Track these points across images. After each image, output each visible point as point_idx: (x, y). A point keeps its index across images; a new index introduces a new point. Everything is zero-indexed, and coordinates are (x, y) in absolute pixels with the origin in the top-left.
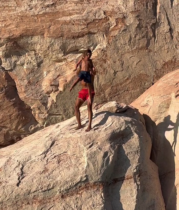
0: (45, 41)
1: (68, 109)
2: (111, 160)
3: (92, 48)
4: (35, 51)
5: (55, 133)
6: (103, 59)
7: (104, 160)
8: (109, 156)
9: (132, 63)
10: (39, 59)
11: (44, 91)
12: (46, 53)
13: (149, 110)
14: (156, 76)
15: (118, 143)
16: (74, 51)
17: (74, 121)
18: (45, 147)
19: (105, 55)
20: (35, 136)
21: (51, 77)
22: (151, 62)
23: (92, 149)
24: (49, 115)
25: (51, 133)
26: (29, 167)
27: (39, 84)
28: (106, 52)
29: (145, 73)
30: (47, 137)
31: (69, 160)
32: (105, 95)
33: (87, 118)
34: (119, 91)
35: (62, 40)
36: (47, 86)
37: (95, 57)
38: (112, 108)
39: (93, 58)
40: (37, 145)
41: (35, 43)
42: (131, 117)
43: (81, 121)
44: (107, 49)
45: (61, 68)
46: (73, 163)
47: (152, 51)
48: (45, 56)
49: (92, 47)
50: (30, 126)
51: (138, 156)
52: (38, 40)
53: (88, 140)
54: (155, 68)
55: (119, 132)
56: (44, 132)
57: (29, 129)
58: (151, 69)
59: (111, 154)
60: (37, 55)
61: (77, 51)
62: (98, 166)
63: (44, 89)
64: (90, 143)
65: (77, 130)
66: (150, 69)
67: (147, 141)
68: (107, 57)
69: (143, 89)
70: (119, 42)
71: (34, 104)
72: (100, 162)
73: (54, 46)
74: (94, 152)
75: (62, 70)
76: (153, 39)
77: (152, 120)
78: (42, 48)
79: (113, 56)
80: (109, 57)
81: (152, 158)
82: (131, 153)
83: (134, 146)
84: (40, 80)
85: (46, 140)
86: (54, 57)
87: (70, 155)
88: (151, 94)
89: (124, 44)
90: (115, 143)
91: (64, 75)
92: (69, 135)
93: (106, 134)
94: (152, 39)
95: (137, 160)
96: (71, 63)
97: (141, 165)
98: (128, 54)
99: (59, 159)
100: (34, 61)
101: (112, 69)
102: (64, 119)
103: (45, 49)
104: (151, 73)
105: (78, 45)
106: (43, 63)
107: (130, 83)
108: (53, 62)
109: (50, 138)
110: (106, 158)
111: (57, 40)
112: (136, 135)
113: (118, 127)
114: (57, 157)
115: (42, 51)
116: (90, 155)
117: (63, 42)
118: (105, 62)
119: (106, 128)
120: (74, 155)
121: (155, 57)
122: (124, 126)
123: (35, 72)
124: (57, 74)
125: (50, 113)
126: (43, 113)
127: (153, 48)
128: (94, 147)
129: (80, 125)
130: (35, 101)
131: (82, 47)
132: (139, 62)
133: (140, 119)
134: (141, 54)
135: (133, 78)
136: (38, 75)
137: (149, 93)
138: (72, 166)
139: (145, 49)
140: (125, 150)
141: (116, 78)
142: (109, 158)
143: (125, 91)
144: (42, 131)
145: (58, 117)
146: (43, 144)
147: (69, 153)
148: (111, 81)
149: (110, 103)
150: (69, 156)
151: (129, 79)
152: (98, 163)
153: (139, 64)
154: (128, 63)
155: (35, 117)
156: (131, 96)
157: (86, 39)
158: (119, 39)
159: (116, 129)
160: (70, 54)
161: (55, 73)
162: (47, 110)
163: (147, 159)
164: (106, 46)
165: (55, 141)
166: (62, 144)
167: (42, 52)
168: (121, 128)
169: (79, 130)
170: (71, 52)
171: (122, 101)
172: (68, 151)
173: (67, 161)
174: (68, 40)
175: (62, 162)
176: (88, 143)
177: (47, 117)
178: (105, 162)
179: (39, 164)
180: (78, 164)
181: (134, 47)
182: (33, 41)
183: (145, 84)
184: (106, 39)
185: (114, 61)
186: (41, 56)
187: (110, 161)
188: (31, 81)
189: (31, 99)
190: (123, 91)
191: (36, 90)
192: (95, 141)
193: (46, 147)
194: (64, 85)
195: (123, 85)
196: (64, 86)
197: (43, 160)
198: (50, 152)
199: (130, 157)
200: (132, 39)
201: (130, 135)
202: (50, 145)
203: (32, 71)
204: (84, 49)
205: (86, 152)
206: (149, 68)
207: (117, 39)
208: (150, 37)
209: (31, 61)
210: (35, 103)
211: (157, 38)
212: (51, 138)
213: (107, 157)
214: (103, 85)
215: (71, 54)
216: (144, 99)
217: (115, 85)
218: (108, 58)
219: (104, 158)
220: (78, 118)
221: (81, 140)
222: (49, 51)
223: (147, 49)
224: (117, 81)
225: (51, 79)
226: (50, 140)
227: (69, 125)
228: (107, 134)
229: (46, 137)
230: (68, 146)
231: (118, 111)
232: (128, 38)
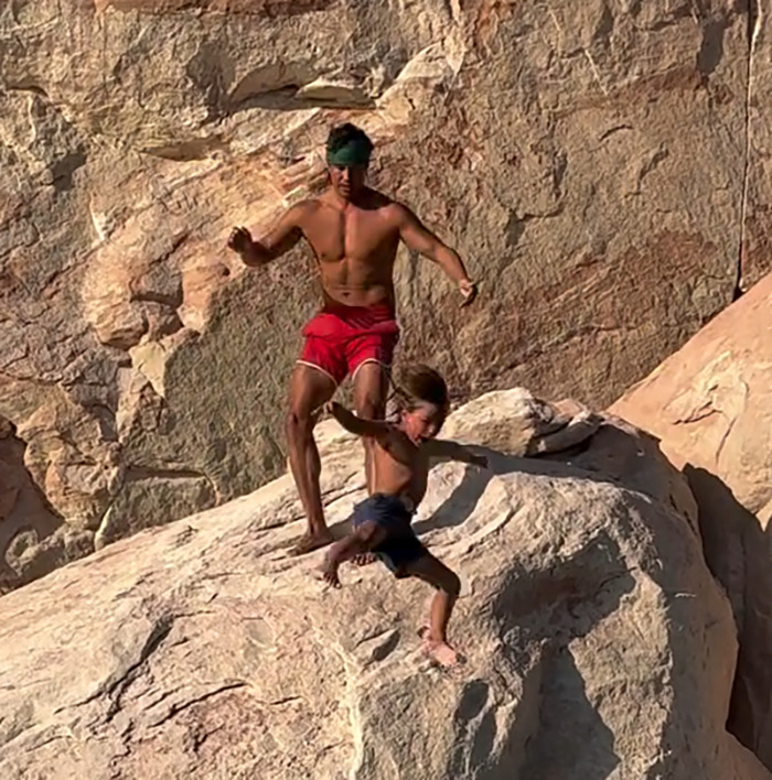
0: (96, 28)
1: (240, 440)
2: (502, 731)
3: (378, 74)
4: (39, 90)
5: (169, 571)
6: (443, 141)
7: (463, 732)
8: (491, 709)
9: (617, 170)
10: (63, 140)
11: (95, 330)
12: (102, 103)
13: (723, 441)
14: (753, 246)
15: (542, 630)
16: (273, 92)
17: (285, 503)
18: (115, 654)
19: (454, 121)
20: (46, 593)
21: (135, 248)
22: (724, 161)
23: (390, 666)
24: (125, 475)
25: (148, 575)
26: (21, 772)
27: (61, 285)
28: (462, 99)
29: (692, 226)
30: (123, 595)
31: (255, 730)
32: (453, 358)
33: (360, 489)
34: (536, 334)
35: (201, 28)
36: (115, 302)
37: (399, 128)
38: (504, 429)
39: (384, 138)
40: (68, 642)
41: (38, 43)
42: (616, 481)
43: (324, 502)
44: (467, 81)
45: (193, 192)
46: (281, 746)
47: (733, 96)
48: (96, 118)
49: (381, 69)
50: (12, 539)
51: (662, 707)
52: (56, 21)
53: (368, 614)
54: (750, 200)
55: (551, 570)
56: (102, 571)
57: (8, 558)
58: (724, 204)
59: (503, 699)
60: (49, 116)
61: (287, 93)
62: (426, 767)
63: (93, 318)
64: (381, 633)
65: (298, 553)
66: (719, 202)
67: (713, 623)
68: (466, 132)
69: (678, 324)
70: (540, 40)
71: (36, 409)
72: (440, 742)
73: (154, 59)
74: (407, 682)
75: (200, 204)
76: (740, 21)
77: (741, 502)
78: (80, 70)
79: (506, 122)
80: (479, 131)
81: (738, 722)
82: (618, 690)
83: (638, 651)
84: (70, 263)
85: (118, 611)
86: (149, 125)
87: (262, 703)
88: (732, 345)
89: (570, 56)
90: (528, 631)
91: (214, 236)
92: (252, 585)
93: (472, 578)
94: (731, 23)
95: (653, 732)
96: (252, 164)
97: (676, 761)
98: (594, 112)
99: (195, 725)
100: (30, 148)
101: (497, 205)
102: (214, 496)
103: (100, 79)
104: (726, 229)
105: (292, 55)
106: (84, 163)
107: (600, 286)
108: (143, 155)
109: (144, 601)
110: (472, 722)
111: (173, 26)
112: (647, 588)
113: (546, 536)
114: (186, 712)
115: (78, 89)
116: (381, 699)
117: (205, 38)
118: (453, 160)
119: (476, 544)
120: (285, 700)
121: (750, 135)
122: (581, 532)
123: (40, 219)
124: (170, 232)
125: (132, 463)
126: (89, 462)
127: (739, 76)
128: (402, 652)
129: (316, 527)
130: (42, 390)
131: (316, 67)
132: (656, 160)
133: (671, 498)
134: (670, 114)
135: (618, 261)
136: (59, 235)
137: (721, 344)
138: (276, 763)
139: (694, 84)
140: (586, 674)
141: (520, 256)
142: (490, 719)
143: (570, 335)
144: (89, 563)
145: (181, 486)
146: (100, 635)
147: (255, 690)
148: (493, 274)
149: (490, 399)
150: (259, 706)
151: (596, 261)
152: (428, 746)
153: (654, 171)
154: (592, 167)
155: (43, 483)
156: (609, 367)
157: (345, 18)
158: (536, 26)
159: (530, 550)
160: (246, 109)
161: (160, 224)
162: (114, 445)
163: (713, 727)
164: (465, 65)
165: (172, 621)
166: (209, 636)
167: (80, 94)
168: (562, 542)
169: (311, 557)
170: (253, 101)
171: (555, 393)
172: (248, 675)
173: (246, 738)
174: (237, 24)
175: (218, 744)
176: (367, 631)
177: (113, 487)
178: (469, 742)
179: (79, 756)
180: (309, 756)
181: (626, 74)
182: (24, 31)
183: (690, 293)
184: (461, 23)
185: (509, 157)
186: (74, 122)
187: (500, 739)
188: (18, 273)
189: (21, 379)
190: (564, 333)
191: (48, 325)
192: (408, 617)
193: (121, 652)
194: (214, 295)
195: (562, 297)
196: (214, 303)
197: (105, 730)
198: (140, 684)
199: (614, 717)
200: (617, 20)
201: (611, 588)
202: (143, 641)
203: (24, 210)
204: (330, 80)
205: (360, 682)
206: (717, 197)
207: (527, 19)
208: (723, 10)
209: (15, 149)
210: (41, 400)
211: (765, 17)
212: (149, 604)
213: (481, 715)
214: (443, 298)
215: (253, 111)
216: (691, 379)
217: (516, 297)
218: (473, 136)
219: (460, 721)
220: (306, 486)
221: (325, 612)
222: (122, 93)
223: (704, 82)
224: (526, 273)
225: (133, 260)
226: (145, 611)
227: (253, 528)
228: (482, 576)
229: (119, 596)
230: (251, 650)
231: (542, 446)
232: (592, 15)
